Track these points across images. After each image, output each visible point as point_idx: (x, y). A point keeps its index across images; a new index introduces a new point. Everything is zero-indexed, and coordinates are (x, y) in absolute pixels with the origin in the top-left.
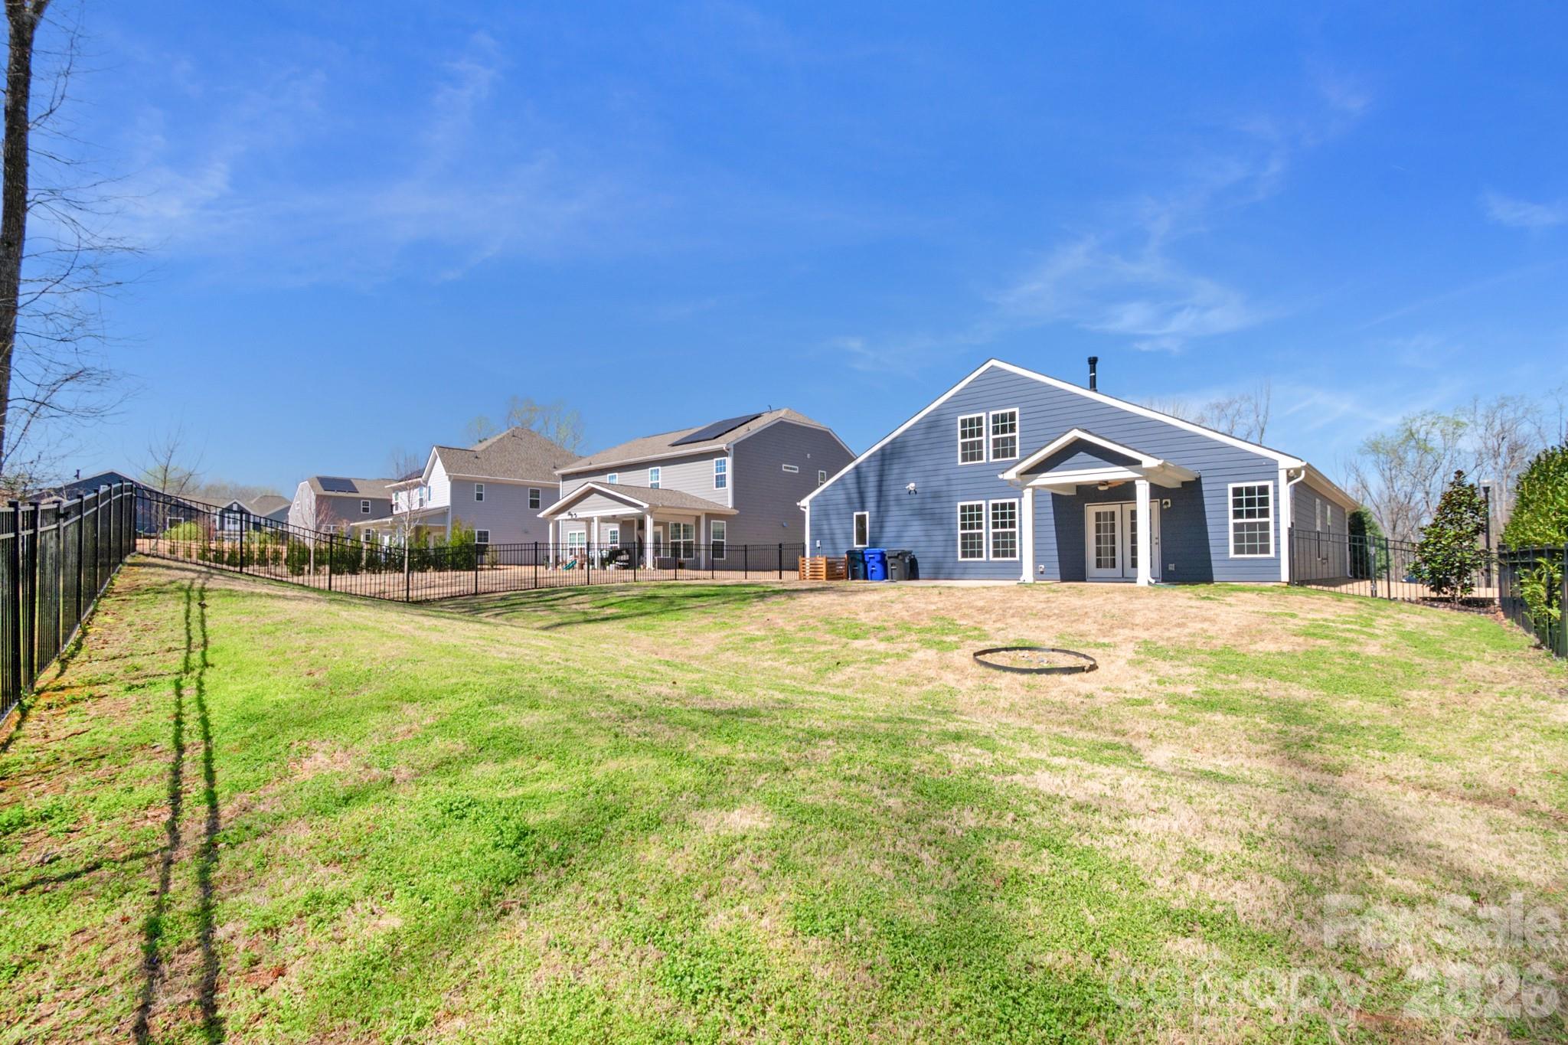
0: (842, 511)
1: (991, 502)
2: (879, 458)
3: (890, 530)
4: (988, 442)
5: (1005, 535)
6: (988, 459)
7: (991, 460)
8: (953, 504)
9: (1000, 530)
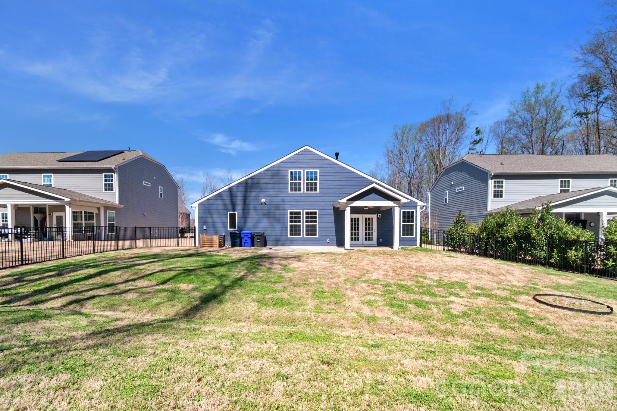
0: (221, 211)
1: (305, 211)
2: (244, 185)
3: (250, 223)
4: (304, 183)
5: (311, 226)
6: (304, 191)
7: (305, 192)
8: (286, 211)
9: (309, 224)
